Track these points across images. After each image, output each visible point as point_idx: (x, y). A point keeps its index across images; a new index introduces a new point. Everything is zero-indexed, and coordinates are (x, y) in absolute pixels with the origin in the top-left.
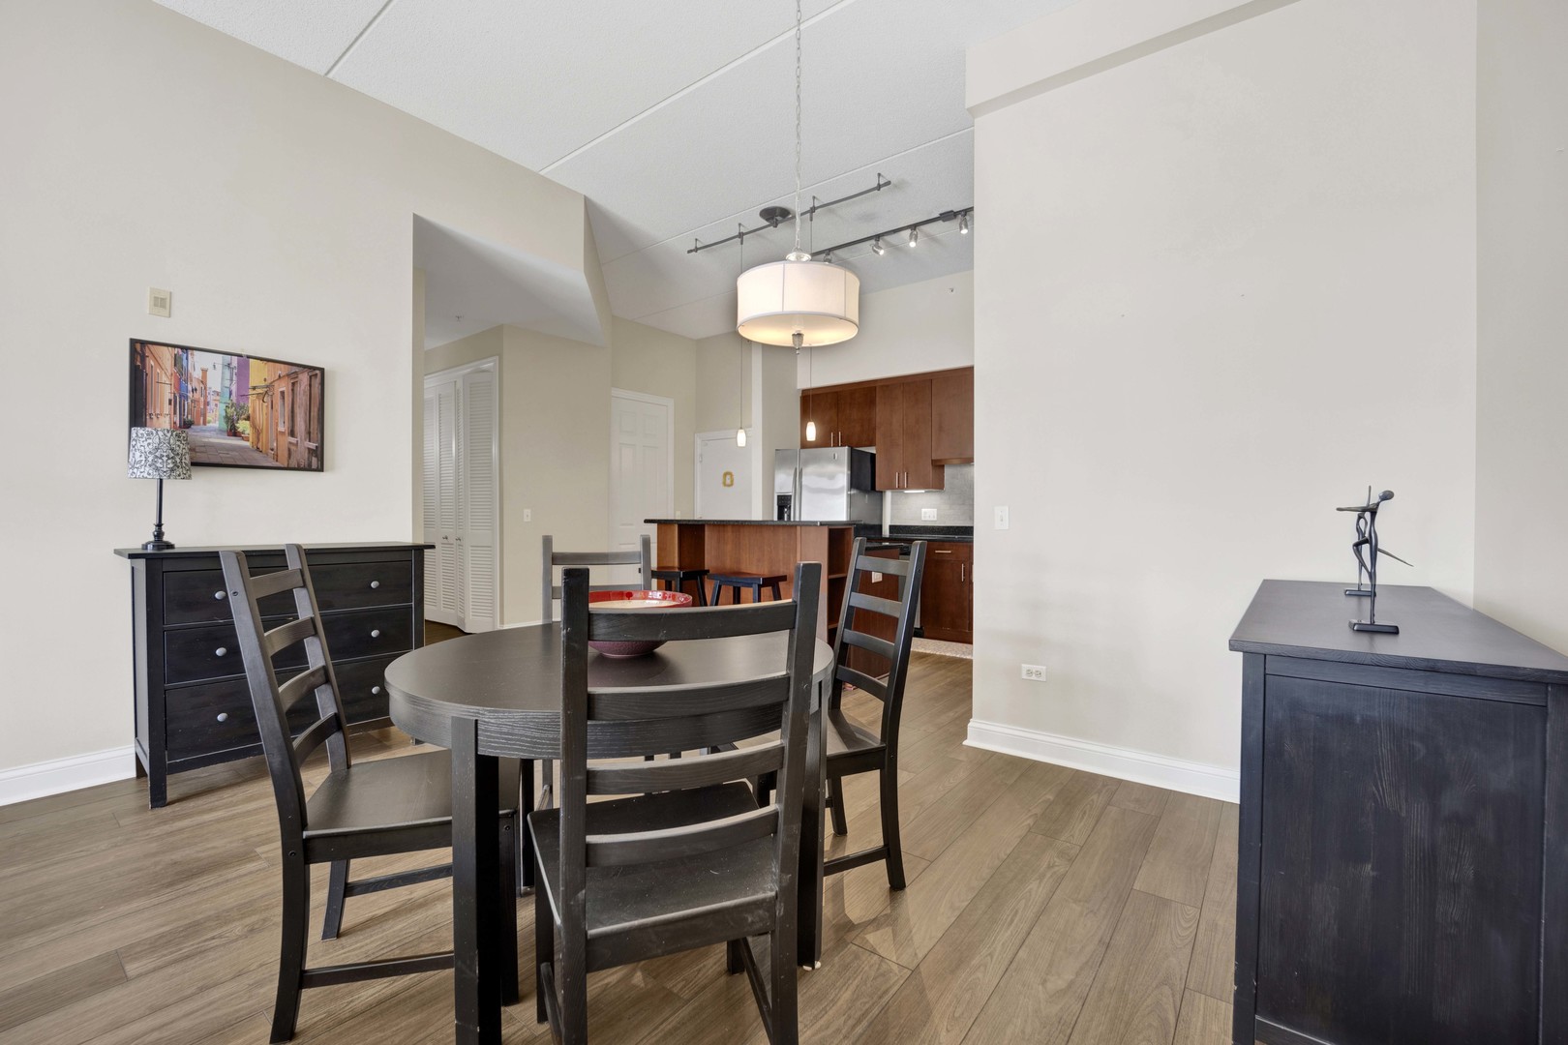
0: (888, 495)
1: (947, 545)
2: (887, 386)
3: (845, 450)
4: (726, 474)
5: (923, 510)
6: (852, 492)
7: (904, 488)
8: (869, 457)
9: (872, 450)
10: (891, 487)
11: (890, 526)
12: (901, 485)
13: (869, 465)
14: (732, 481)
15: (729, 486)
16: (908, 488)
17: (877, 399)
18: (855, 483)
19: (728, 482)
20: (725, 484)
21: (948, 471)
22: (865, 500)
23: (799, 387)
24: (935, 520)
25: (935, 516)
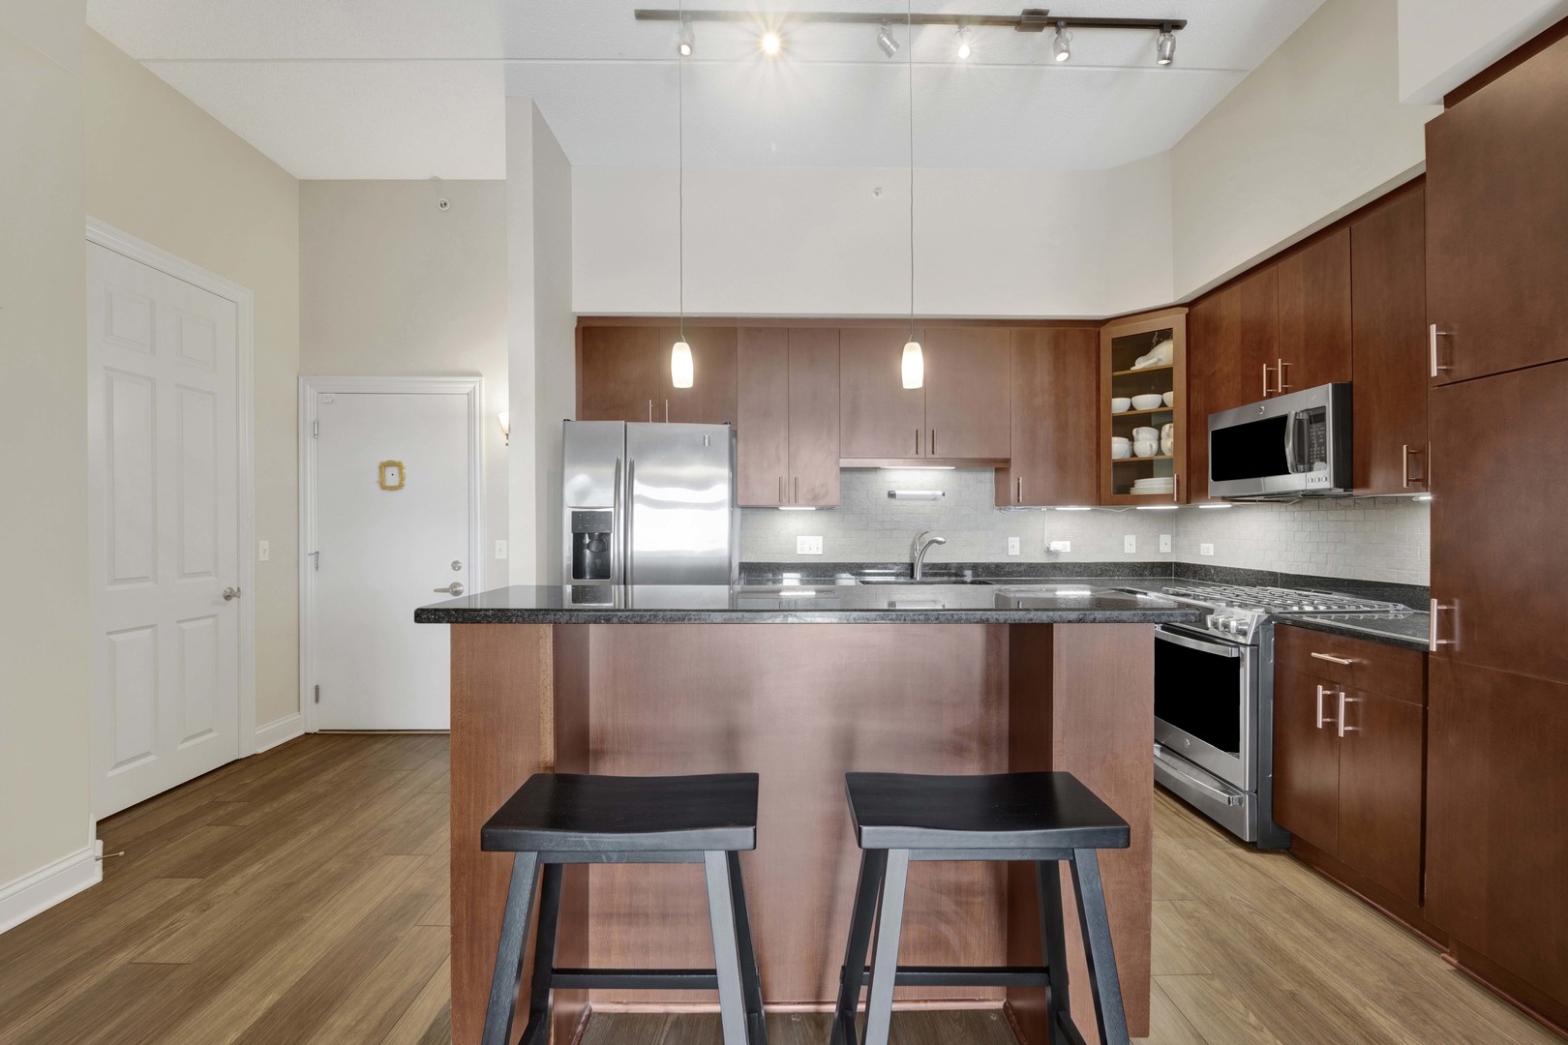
2: (758, 330)
3: (725, 431)
4: (387, 464)
5: (800, 539)
11: (741, 564)
14: (403, 480)
15: (395, 488)
17: (740, 349)
19: (391, 481)
20: (384, 486)
23: (574, 310)
24: (821, 553)
25: (821, 547)
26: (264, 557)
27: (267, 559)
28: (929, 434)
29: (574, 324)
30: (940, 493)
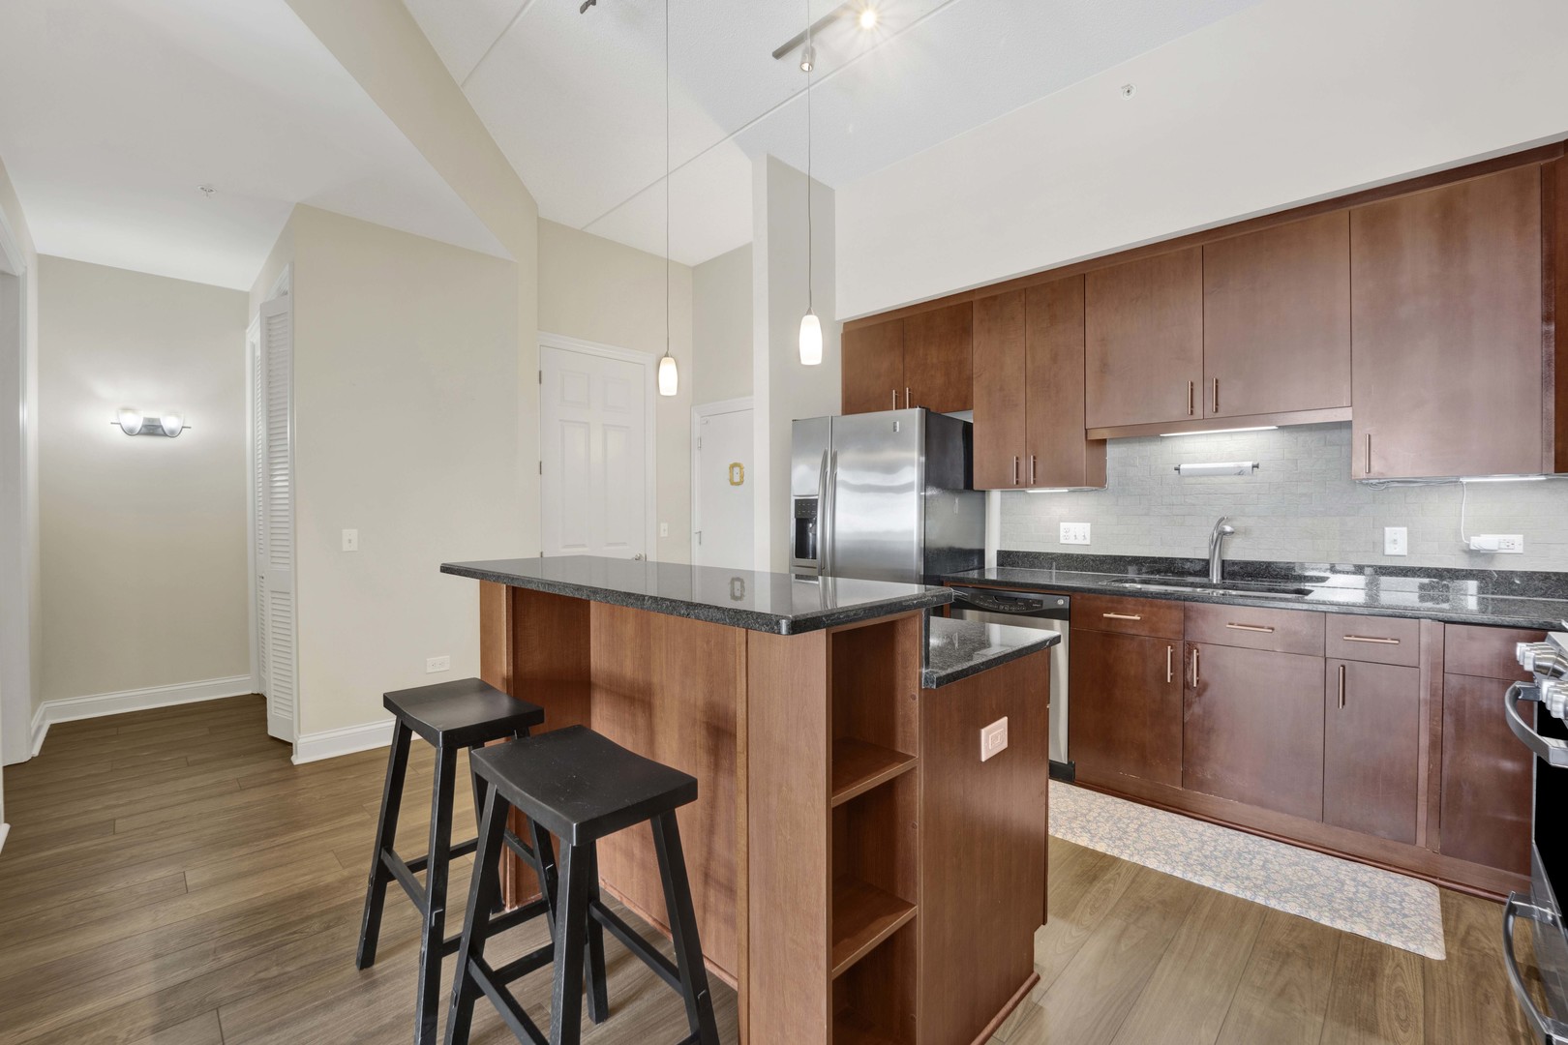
0: (995, 497)
1: (1130, 603)
2: (994, 298)
3: (916, 413)
4: (733, 466)
5: (1063, 525)
6: (929, 493)
7: (1027, 485)
8: (960, 428)
9: (967, 417)
10: (1002, 484)
11: (1000, 553)
12: (1022, 479)
13: (959, 443)
14: (742, 477)
15: (738, 484)
16: (1036, 484)
17: (975, 323)
18: (933, 477)
19: (737, 479)
20: (733, 483)
21: (1112, 452)
22: (951, 508)
23: (837, 318)
24: (1088, 543)
25: (1088, 536)
26: (664, 534)
27: (666, 535)
28: (1211, 385)
29: (841, 330)
30: (1249, 464)
